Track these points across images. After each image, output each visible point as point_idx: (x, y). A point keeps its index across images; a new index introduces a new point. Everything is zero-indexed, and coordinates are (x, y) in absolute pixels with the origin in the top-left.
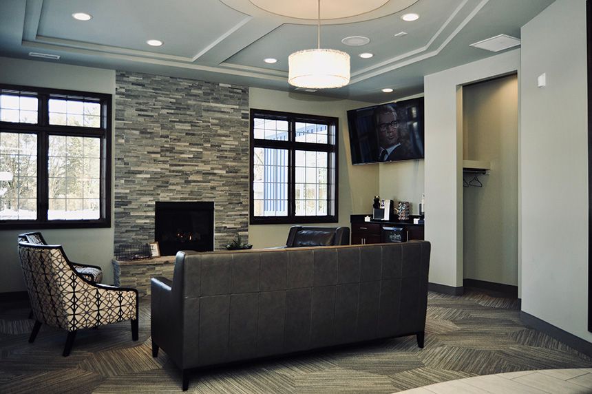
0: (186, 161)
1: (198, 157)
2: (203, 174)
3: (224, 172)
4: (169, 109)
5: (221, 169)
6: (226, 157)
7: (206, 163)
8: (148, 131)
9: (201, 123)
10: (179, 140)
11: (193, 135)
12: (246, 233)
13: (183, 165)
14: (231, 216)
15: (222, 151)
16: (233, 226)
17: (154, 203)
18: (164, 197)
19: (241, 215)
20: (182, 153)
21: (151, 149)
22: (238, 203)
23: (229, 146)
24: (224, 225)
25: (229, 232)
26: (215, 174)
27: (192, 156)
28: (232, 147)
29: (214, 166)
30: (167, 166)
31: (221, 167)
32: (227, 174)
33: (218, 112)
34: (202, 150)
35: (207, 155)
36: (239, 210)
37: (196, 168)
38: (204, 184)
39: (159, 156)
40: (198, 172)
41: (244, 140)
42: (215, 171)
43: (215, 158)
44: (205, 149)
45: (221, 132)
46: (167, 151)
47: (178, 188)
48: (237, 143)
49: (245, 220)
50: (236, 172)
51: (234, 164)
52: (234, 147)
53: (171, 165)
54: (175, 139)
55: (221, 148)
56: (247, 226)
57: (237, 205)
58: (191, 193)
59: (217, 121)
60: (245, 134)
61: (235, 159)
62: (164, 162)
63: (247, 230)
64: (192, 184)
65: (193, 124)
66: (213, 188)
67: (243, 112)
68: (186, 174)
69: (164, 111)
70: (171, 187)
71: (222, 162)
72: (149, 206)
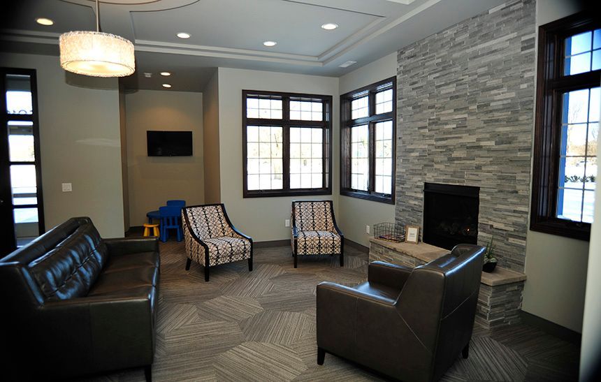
0: (450, 133)
1: (462, 127)
2: (468, 148)
3: (493, 143)
4: (436, 73)
5: (488, 140)
6: (497, 121)
7: (470, 132)
8: (419, 104)
9: (467, 79)
10: (443, 108)
11: (457, 97)
12: (523, 243)
13: (447, 139)
14: (500, 210)
15: (491, 111)
16: (501, 226)
17: (423, 184)
18: (431, 178)
19: (515, 211)
20: (446, 124)
21: (420, 124)
22: (513, 192)
23: (500, 103)
24: (491, 223)
25: (496, 234)
26: (480, 147)
27: (455, 126)
28: (505, 102)
29: (480, 136)
30: (433, 142)
31: (488, 136)
32: (497, 147)
33: (488, 54)
34: (466, 116)
35: (473, 122)
36: (512, 203)
37: (461, 141)
38: (468, 162)
39: (427, 130)
40: (463, 146)
41: (525, 86)
42: (482, 143)
43: (482, 125)
44: (471, 113)
45: (491, 82)
46: (433, 123)
47: (442, 167)
48: (513, 95)
49: (521, 220)
50: (510, 143)
51: (508, 129)
52: (509, 101)
53: (437, 140)
54: (440, 108)
55: (490, 109)
56: (525, 232)
57: (509, 196)
58: (454, 174)
59: (486, 69)
60: (527, 75)
61: (509, 121)
62: (431, 137)
63: (525, 238)
64: (456, 162)
65: (458, 82)
66: (478, 168)
67: (523, 39)
68: (450, 150)
69: (431, 78)
70: (436, 166)
71: (490, 129)
72: (418, 187)
